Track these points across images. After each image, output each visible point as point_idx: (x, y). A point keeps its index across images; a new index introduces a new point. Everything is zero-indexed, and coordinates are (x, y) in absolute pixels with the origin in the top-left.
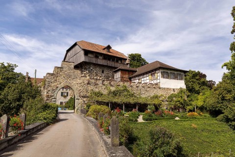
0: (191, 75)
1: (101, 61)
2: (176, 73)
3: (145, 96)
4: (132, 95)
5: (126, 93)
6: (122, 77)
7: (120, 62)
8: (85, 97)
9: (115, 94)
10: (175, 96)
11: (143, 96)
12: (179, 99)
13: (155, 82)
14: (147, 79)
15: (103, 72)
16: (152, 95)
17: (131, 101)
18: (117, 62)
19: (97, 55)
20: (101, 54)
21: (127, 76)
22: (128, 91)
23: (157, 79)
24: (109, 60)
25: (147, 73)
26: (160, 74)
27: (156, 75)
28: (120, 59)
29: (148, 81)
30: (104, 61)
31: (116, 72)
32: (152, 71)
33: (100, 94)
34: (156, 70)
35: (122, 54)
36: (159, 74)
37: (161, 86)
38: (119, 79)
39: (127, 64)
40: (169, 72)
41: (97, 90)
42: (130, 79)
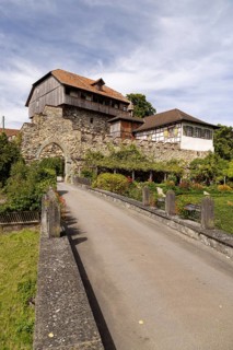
0: (219, 132)
1: (89, 105)
2: (203, 128)
3: (159, 161)
4: (143, 159)
5: (134, 156)
6: (122, 131)
7: (116, 107)
8: (78, 160)
9: (120, 156)
10: (201, 162)
11: (158, 161)
12: (208, 166)
13: (173, 140)
14: (160, 136)
15: (92, 122)
16: (169, 159)
17: (144, 167)
18: (113, 106)
19: (83, 94)
20: (90, 93)
21: (129, 130)
22: (137, 153)
23: (176, 136)
24: (101, 102)
25: (161, 127)
26: (181, 130)
27: (175, 130)
28: (117, 103)
29: (162, 139)
30: (93, 104)
31: (113, 122)
32: (170, 124)
33: (99, 156)
34: (176, 123)
35: (119, 95)
36: (179, 130)
37: (182, 147)
38: (118, 134)
39: (130, 111)
40: (194, 126)
41: (95, 150)
42: (134, 134)
